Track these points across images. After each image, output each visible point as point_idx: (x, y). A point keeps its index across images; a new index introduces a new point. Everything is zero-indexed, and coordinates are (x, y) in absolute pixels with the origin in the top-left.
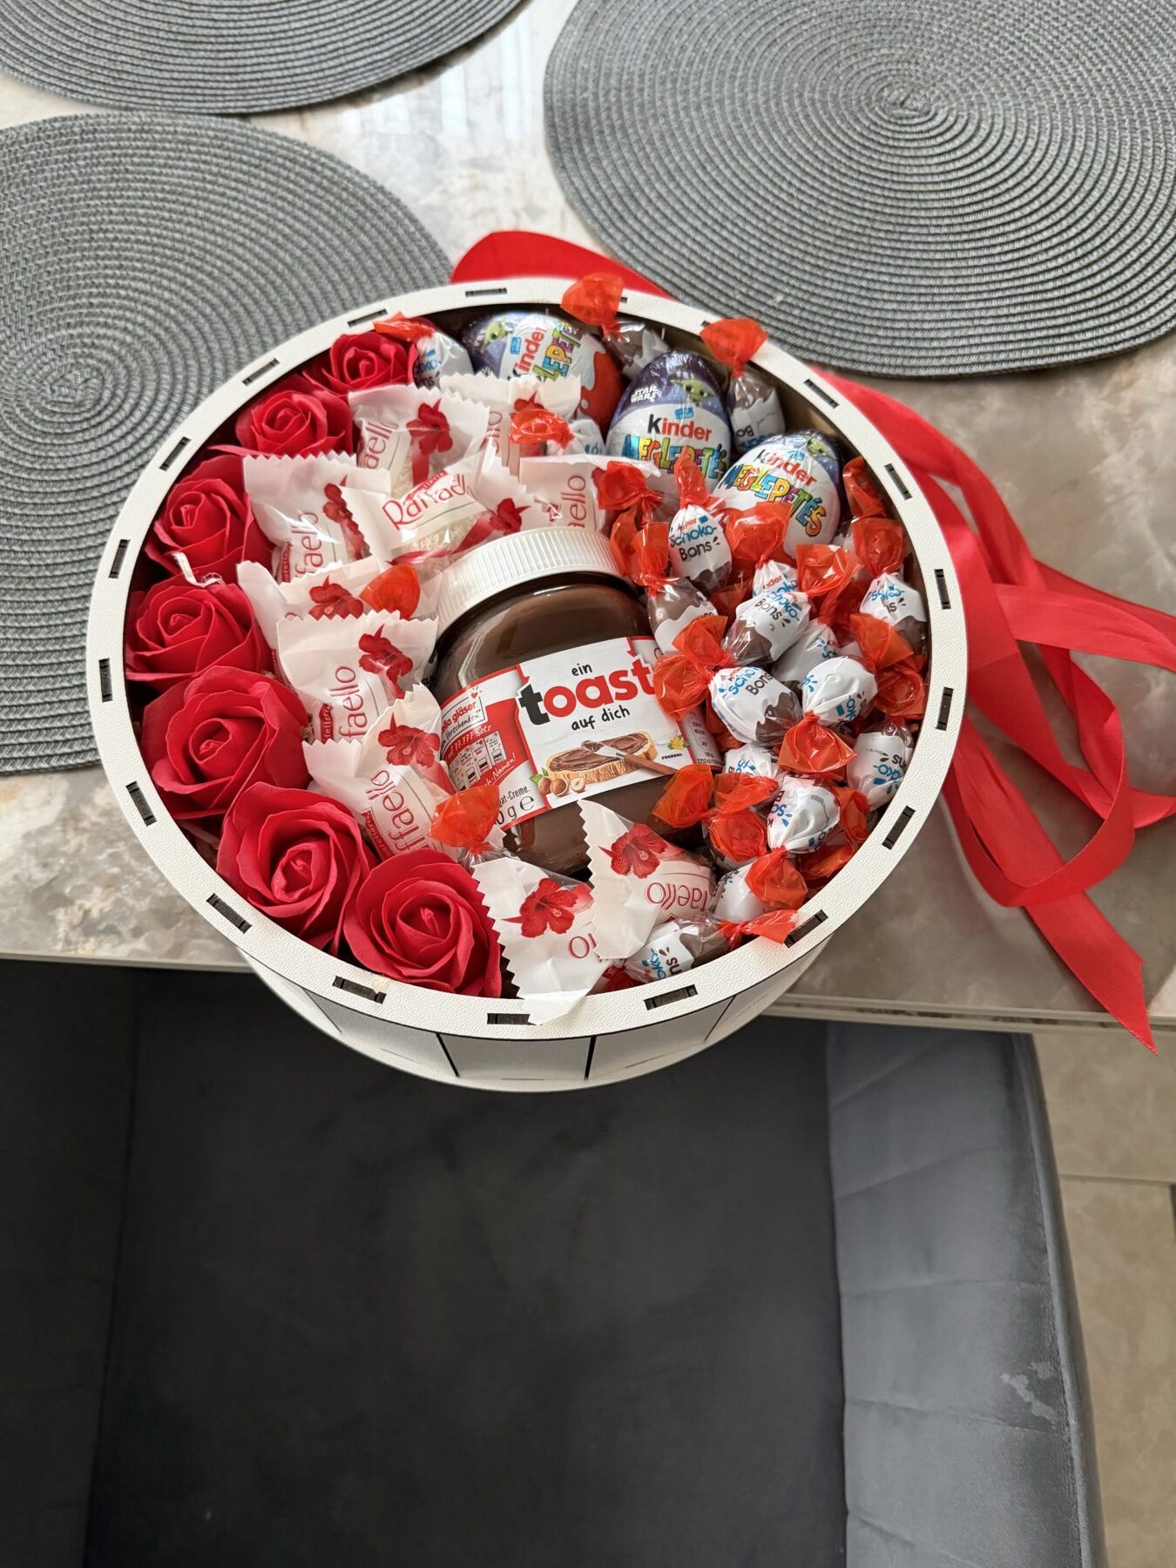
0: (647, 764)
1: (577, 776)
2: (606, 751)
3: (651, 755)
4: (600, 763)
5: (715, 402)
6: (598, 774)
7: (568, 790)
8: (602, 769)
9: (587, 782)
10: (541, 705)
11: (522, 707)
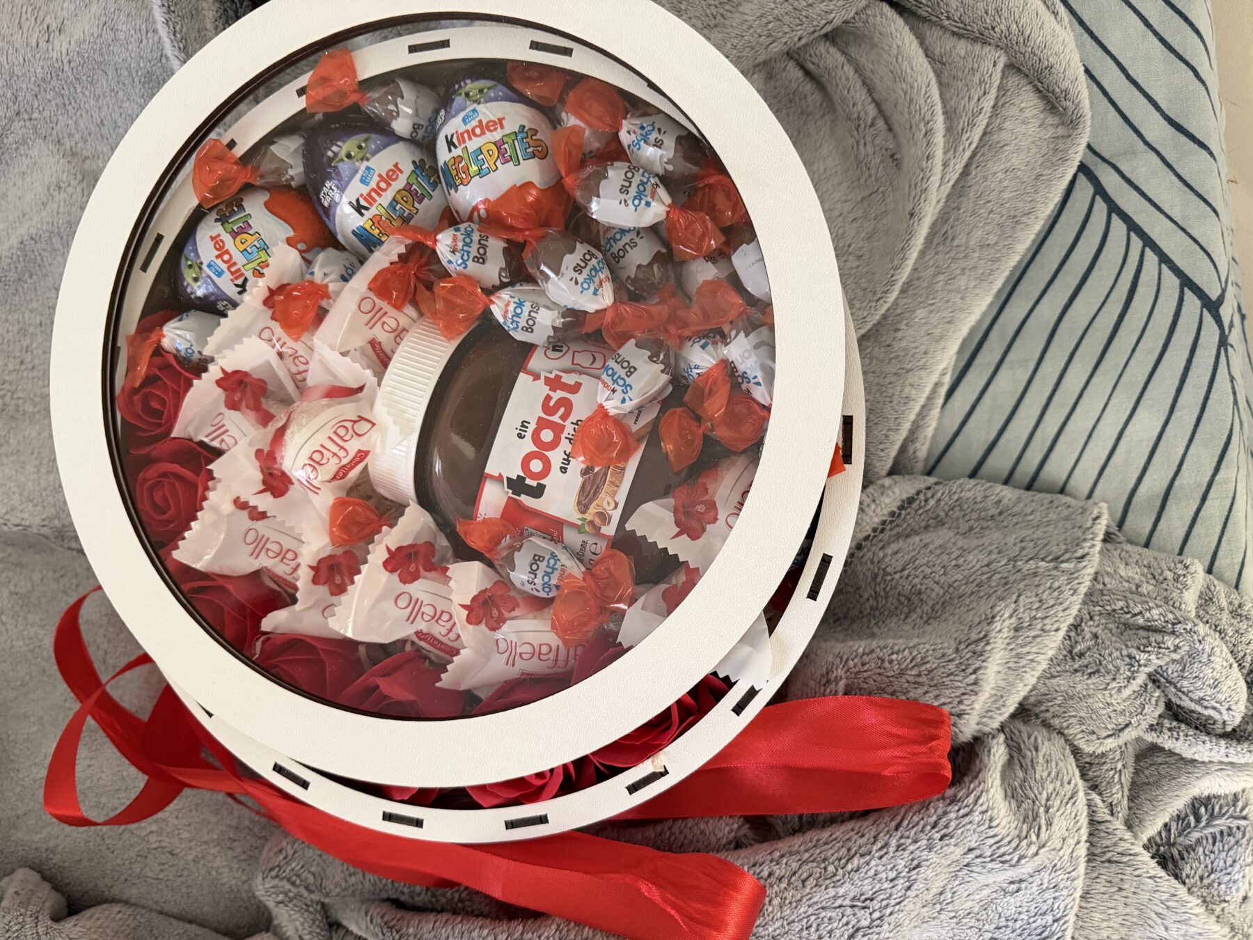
1: (603, 499)
4: (605, 475)
5: (376, 140)
6: (612, 482)
7: (608, 514)
8: (611, 477)
9: (613, 495)
10: (528, 481)
11: (520, 496)
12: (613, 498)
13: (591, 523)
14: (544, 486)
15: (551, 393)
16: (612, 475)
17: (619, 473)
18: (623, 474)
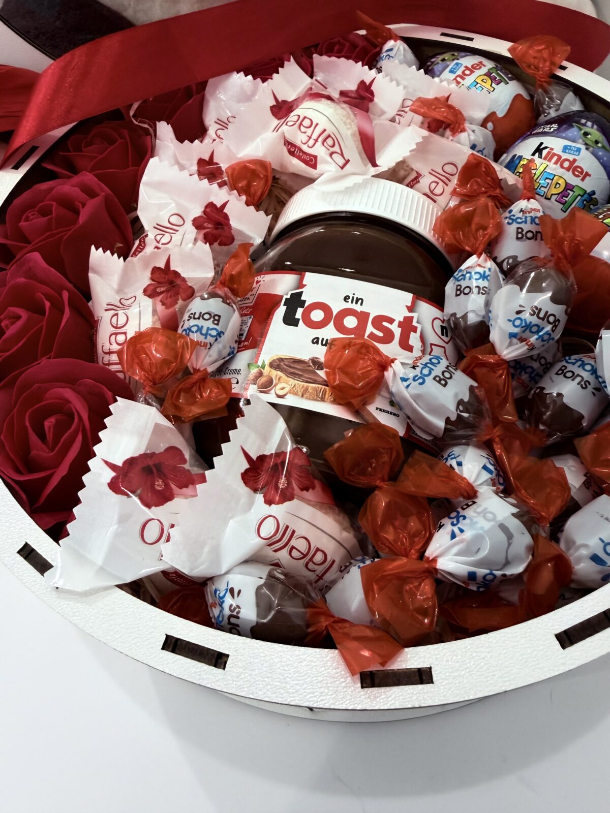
0: (359, 407)
1: (287, 383)
4: (315, 382)
7: (271, 389)
8: (312, 388)
9: (292, 392)
10: (300, 311)
11: (284, 305)
12: (290, 392)
13: (260, 374)
14: (297, 325)
15: (396, 323)
16: (315, 389)
17: (317, 396)
18: (316, 400)
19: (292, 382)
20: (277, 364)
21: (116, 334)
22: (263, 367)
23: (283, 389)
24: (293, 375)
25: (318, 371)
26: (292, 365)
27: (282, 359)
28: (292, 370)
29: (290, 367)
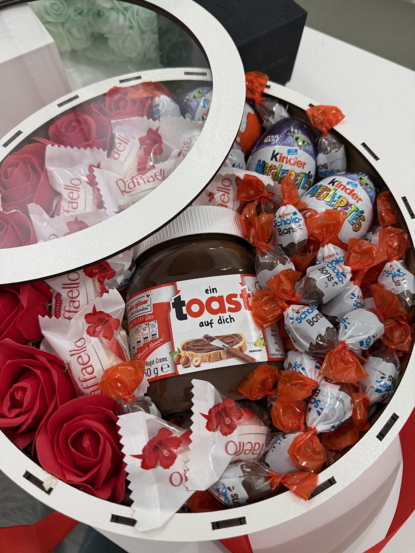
0: (240, 354)
1: (197, 356)
2: (217, 343)
3: (243, 348)
4: (212, 350)
5: (311, 148)
6: (210, 356)
7: (190, 364)
8: (212, 354)
9: (202, 361)
10: (184, 308)
11: (173, 308)
12: (201, 362)
13: (180, 357)
14: (187, 319)
15: (239, 296)
16: (214, 354)
17: (217, 358)
18: (218, 361)
19: (200, 355)
20: (187, 347)
21: (85, 368)
22: (179, 352)
23: (197, 361)
24: (199, 350)
25: (211, 343)
26: (195, 345)
27: (187, 343)
28: (197, 348)
29: (195, 346)
